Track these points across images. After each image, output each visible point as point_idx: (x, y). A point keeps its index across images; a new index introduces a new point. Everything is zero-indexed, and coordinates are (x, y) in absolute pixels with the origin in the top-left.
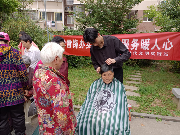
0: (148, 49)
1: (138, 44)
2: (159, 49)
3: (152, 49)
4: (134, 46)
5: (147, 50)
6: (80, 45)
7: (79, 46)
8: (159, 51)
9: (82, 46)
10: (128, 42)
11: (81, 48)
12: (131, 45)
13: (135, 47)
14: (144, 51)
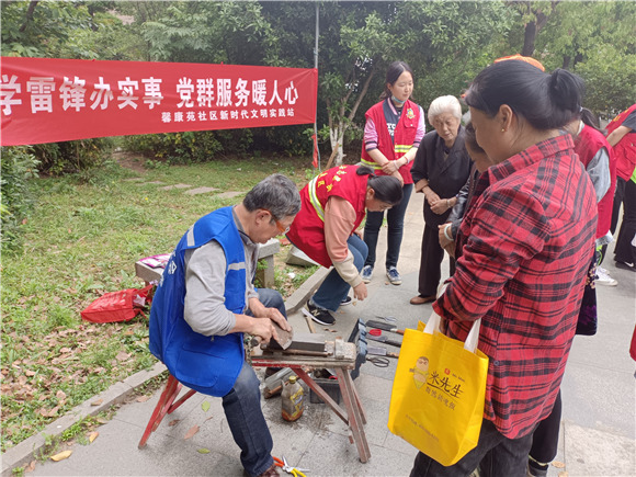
0: (265, 104)
1: (248, 93)
2: (280, 102)
3: (271, 102)
4: (241, 97)
5: (263, 107)
6: (92, 98)
7: (88, 102)
8: (281, 107)
9: (102, 102)
10: (229, 87)
11: (99, 107)
12: (236, 94)
13: (244, 100)
14: (259, 108)
